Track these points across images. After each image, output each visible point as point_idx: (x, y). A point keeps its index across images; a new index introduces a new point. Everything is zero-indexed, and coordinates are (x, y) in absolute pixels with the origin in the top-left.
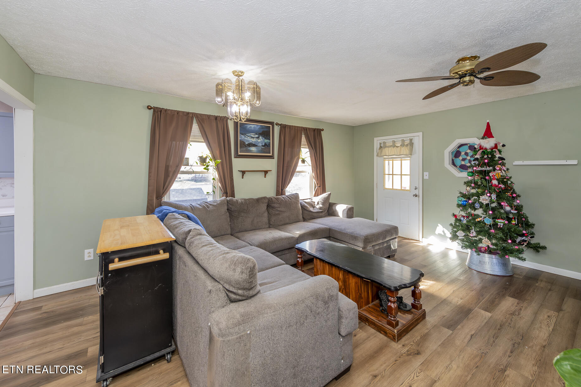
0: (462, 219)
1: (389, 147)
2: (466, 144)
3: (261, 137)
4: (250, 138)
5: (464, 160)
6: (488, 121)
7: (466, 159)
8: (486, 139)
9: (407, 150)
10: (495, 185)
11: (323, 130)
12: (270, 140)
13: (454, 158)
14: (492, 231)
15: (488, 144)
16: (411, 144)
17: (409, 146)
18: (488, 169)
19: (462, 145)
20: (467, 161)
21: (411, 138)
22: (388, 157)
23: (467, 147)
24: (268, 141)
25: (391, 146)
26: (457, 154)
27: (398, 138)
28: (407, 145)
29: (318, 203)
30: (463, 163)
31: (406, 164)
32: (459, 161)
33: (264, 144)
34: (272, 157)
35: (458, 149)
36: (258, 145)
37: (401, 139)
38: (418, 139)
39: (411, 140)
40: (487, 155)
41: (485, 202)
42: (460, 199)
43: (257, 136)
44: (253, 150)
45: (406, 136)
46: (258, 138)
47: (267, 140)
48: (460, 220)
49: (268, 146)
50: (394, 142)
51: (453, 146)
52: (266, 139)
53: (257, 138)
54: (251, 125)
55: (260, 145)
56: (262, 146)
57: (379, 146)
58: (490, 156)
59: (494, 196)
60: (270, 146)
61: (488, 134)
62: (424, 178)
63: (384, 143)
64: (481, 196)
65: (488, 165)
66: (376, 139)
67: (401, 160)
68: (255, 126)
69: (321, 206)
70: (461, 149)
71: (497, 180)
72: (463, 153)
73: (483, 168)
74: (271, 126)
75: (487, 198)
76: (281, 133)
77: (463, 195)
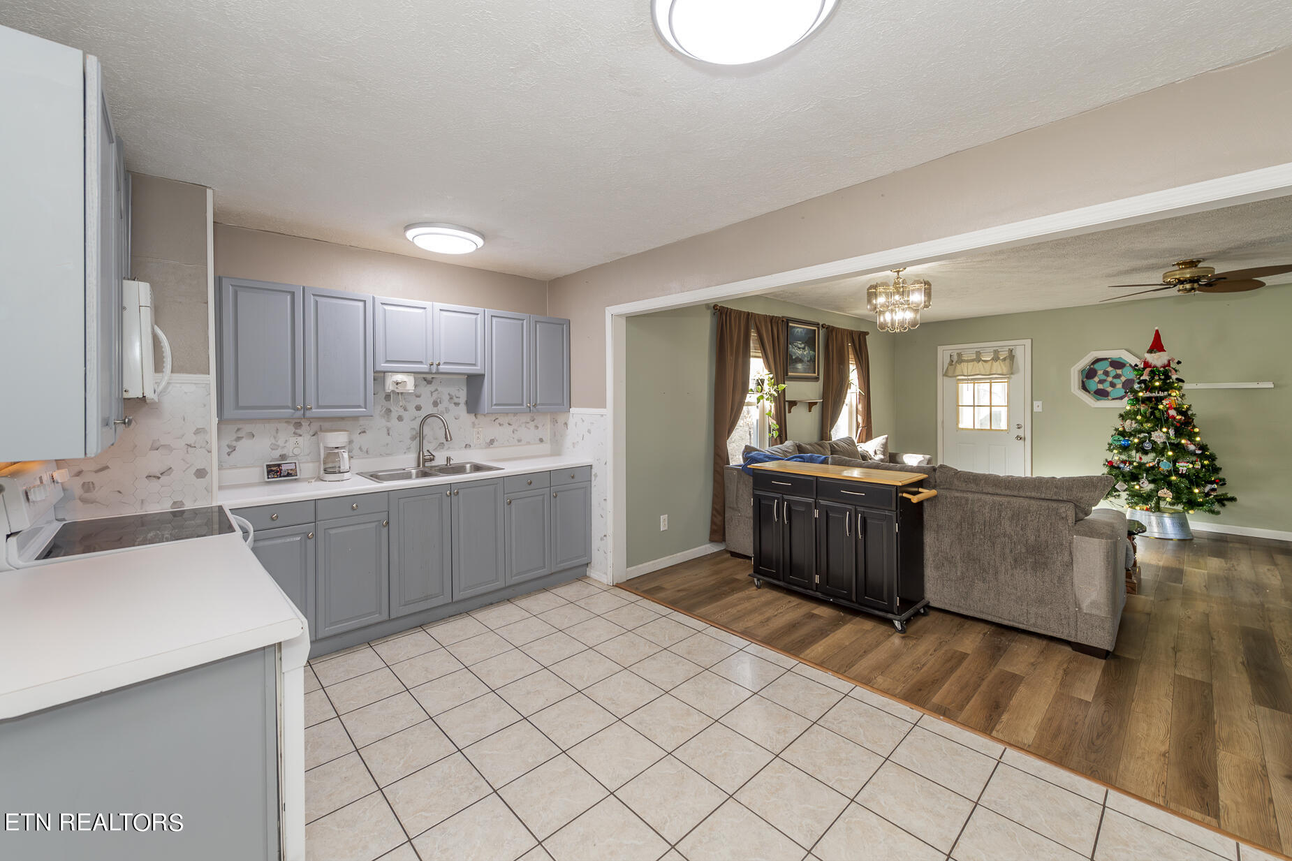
0: (1122, 465)
1: (968, 361)
2: (1106, 359)
3: (807, 348)
4: (798, 349)
5: (1101, 382)
6: (1156, 328)
7: (1105, 380)
8: (1155, 353)
9: (1004, 367)
10: (1173, 416)
11: (867, 333)
12: (815, 352)
13: (1085, 380)
14: (1173, 478)
15: (1158, 360)
16: (1011, 357)
17: (1008, 361)
18: (1161, 394)
19: (1098, 360)
20: (1107, 384)
21: (1011, 347)
22: (966, 378)
23: (1106, 363)
25: (972, 361)
26: (1090, 373)
27: (987, 349)
28: (1004, 359)
29: (875, 453)
30: (1100, 386)
31: (1000, 389)
32: (1093, 384)
33: (809, 359)
34: (817, 379)
35: (1092, 366)
36: (804, 360)
37: (992, 349)
38: (1023, 350)
39: (1011, 351)
40: (1159, 375)
41: (1159, 441)
42: (1116, 439)
43: (803, 346)
44: (800, 367)
45: (1004, 345)
46: (804, 348)
47: (812, 352)
48: (1118, 468)
49: (813, 361)
50: (978, 354)
51: (1085, 362)
52: (811, 349)
54: (798, 329)
55: (806, 359)
56: (808, 361)
57: (947, 360)
58: (1163, 377)
59: (1172, 432)
60: (815, 361)
61: (1157, 346)
62: (1035, 410)
63: (959, 355)
64: (1154, 431)
65: (1160, 389)
66: (940, 349)
67: (991, 383)
68: (802, 329)
69: (882, 457)
70: (1096, 366)
71: (1175, 409)
72: (1100, 372)
73: (1154, 394)
74: (816, 329)
75: (1161, 434)
76: (830, 342)
77: (1123, 434)
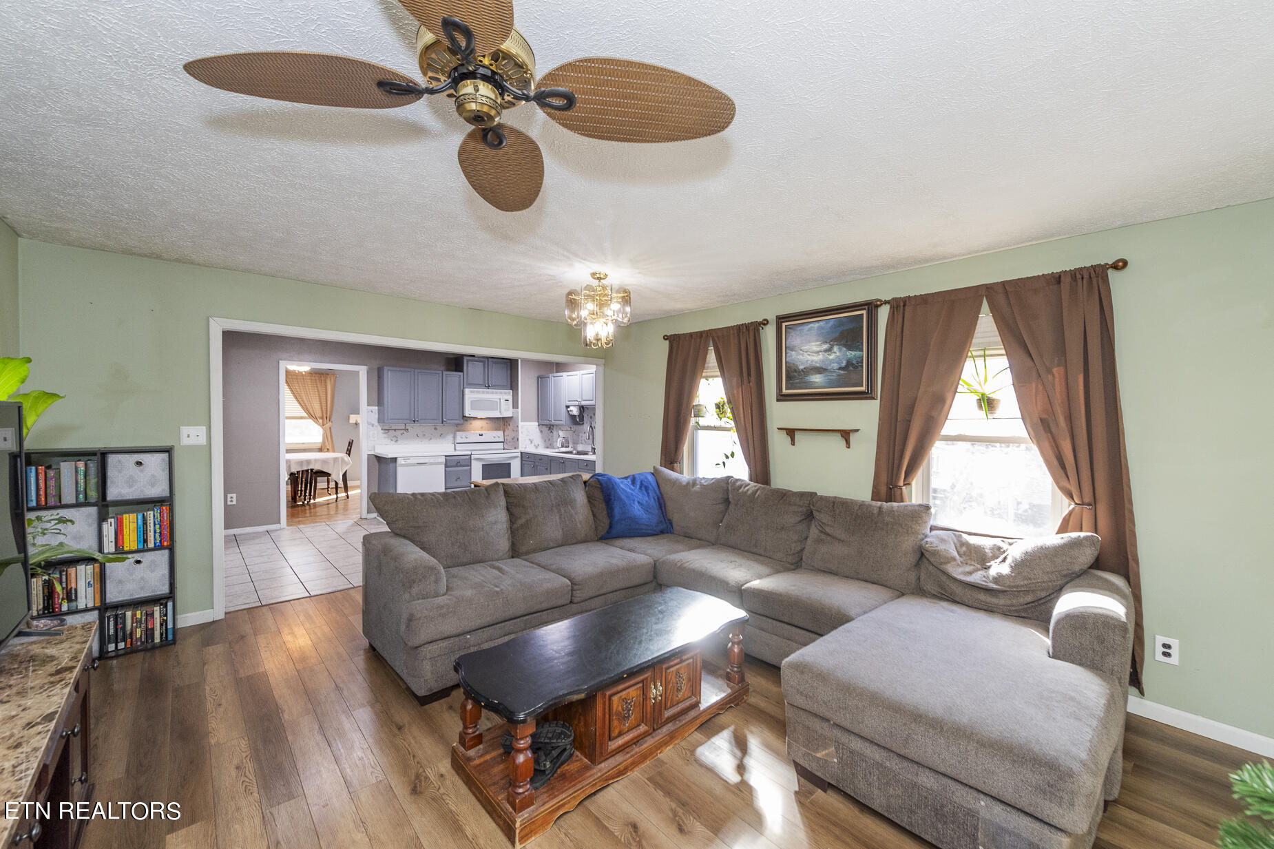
3: (836, 349)
4: (809, 355)
12: (862, 351)
24: (858, 353)
33: (844, 364)
34: (867, 395)
36: (829, 368)
43: (826, 346)
44: (817, 380)
46: (829, 350)
47: (853, 353)
49: (855, 367)
52: (850, 348)
53: (826, 351)
54: (812, 325)
55: (835, 366)
56: (840, 369)
60: (862, 366)
68: (821, 323)
74: (865, 313)
